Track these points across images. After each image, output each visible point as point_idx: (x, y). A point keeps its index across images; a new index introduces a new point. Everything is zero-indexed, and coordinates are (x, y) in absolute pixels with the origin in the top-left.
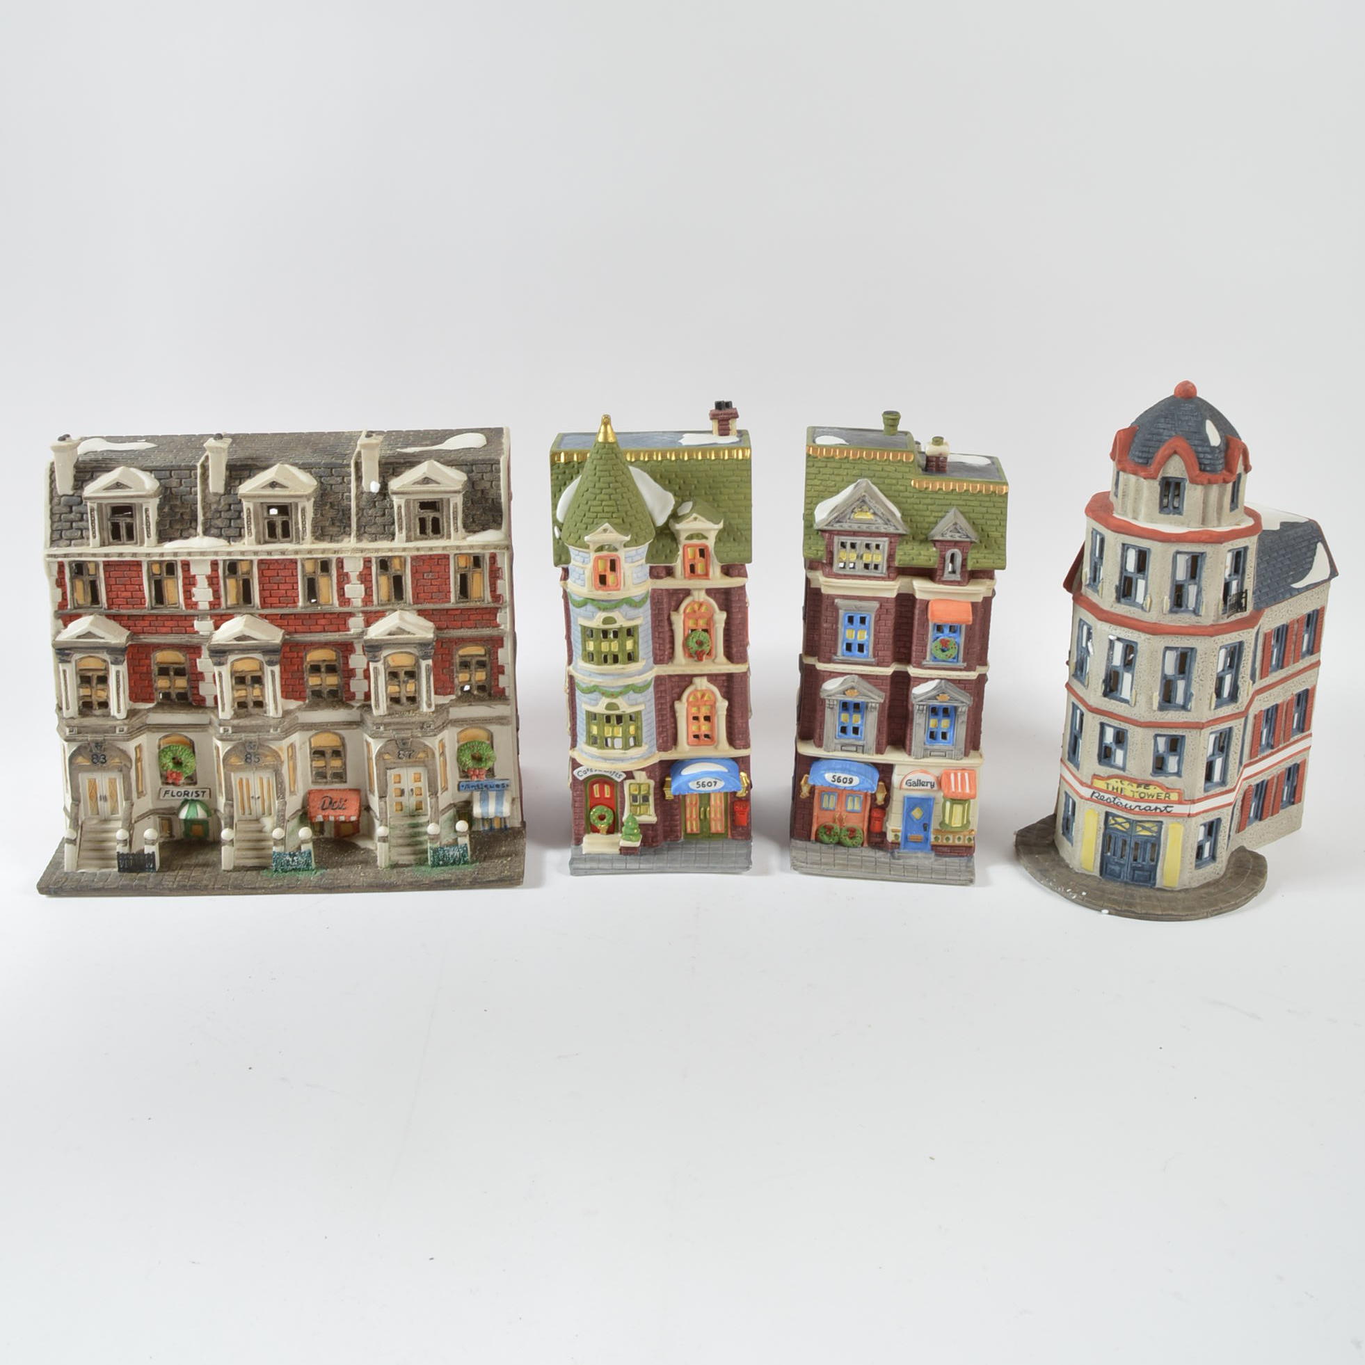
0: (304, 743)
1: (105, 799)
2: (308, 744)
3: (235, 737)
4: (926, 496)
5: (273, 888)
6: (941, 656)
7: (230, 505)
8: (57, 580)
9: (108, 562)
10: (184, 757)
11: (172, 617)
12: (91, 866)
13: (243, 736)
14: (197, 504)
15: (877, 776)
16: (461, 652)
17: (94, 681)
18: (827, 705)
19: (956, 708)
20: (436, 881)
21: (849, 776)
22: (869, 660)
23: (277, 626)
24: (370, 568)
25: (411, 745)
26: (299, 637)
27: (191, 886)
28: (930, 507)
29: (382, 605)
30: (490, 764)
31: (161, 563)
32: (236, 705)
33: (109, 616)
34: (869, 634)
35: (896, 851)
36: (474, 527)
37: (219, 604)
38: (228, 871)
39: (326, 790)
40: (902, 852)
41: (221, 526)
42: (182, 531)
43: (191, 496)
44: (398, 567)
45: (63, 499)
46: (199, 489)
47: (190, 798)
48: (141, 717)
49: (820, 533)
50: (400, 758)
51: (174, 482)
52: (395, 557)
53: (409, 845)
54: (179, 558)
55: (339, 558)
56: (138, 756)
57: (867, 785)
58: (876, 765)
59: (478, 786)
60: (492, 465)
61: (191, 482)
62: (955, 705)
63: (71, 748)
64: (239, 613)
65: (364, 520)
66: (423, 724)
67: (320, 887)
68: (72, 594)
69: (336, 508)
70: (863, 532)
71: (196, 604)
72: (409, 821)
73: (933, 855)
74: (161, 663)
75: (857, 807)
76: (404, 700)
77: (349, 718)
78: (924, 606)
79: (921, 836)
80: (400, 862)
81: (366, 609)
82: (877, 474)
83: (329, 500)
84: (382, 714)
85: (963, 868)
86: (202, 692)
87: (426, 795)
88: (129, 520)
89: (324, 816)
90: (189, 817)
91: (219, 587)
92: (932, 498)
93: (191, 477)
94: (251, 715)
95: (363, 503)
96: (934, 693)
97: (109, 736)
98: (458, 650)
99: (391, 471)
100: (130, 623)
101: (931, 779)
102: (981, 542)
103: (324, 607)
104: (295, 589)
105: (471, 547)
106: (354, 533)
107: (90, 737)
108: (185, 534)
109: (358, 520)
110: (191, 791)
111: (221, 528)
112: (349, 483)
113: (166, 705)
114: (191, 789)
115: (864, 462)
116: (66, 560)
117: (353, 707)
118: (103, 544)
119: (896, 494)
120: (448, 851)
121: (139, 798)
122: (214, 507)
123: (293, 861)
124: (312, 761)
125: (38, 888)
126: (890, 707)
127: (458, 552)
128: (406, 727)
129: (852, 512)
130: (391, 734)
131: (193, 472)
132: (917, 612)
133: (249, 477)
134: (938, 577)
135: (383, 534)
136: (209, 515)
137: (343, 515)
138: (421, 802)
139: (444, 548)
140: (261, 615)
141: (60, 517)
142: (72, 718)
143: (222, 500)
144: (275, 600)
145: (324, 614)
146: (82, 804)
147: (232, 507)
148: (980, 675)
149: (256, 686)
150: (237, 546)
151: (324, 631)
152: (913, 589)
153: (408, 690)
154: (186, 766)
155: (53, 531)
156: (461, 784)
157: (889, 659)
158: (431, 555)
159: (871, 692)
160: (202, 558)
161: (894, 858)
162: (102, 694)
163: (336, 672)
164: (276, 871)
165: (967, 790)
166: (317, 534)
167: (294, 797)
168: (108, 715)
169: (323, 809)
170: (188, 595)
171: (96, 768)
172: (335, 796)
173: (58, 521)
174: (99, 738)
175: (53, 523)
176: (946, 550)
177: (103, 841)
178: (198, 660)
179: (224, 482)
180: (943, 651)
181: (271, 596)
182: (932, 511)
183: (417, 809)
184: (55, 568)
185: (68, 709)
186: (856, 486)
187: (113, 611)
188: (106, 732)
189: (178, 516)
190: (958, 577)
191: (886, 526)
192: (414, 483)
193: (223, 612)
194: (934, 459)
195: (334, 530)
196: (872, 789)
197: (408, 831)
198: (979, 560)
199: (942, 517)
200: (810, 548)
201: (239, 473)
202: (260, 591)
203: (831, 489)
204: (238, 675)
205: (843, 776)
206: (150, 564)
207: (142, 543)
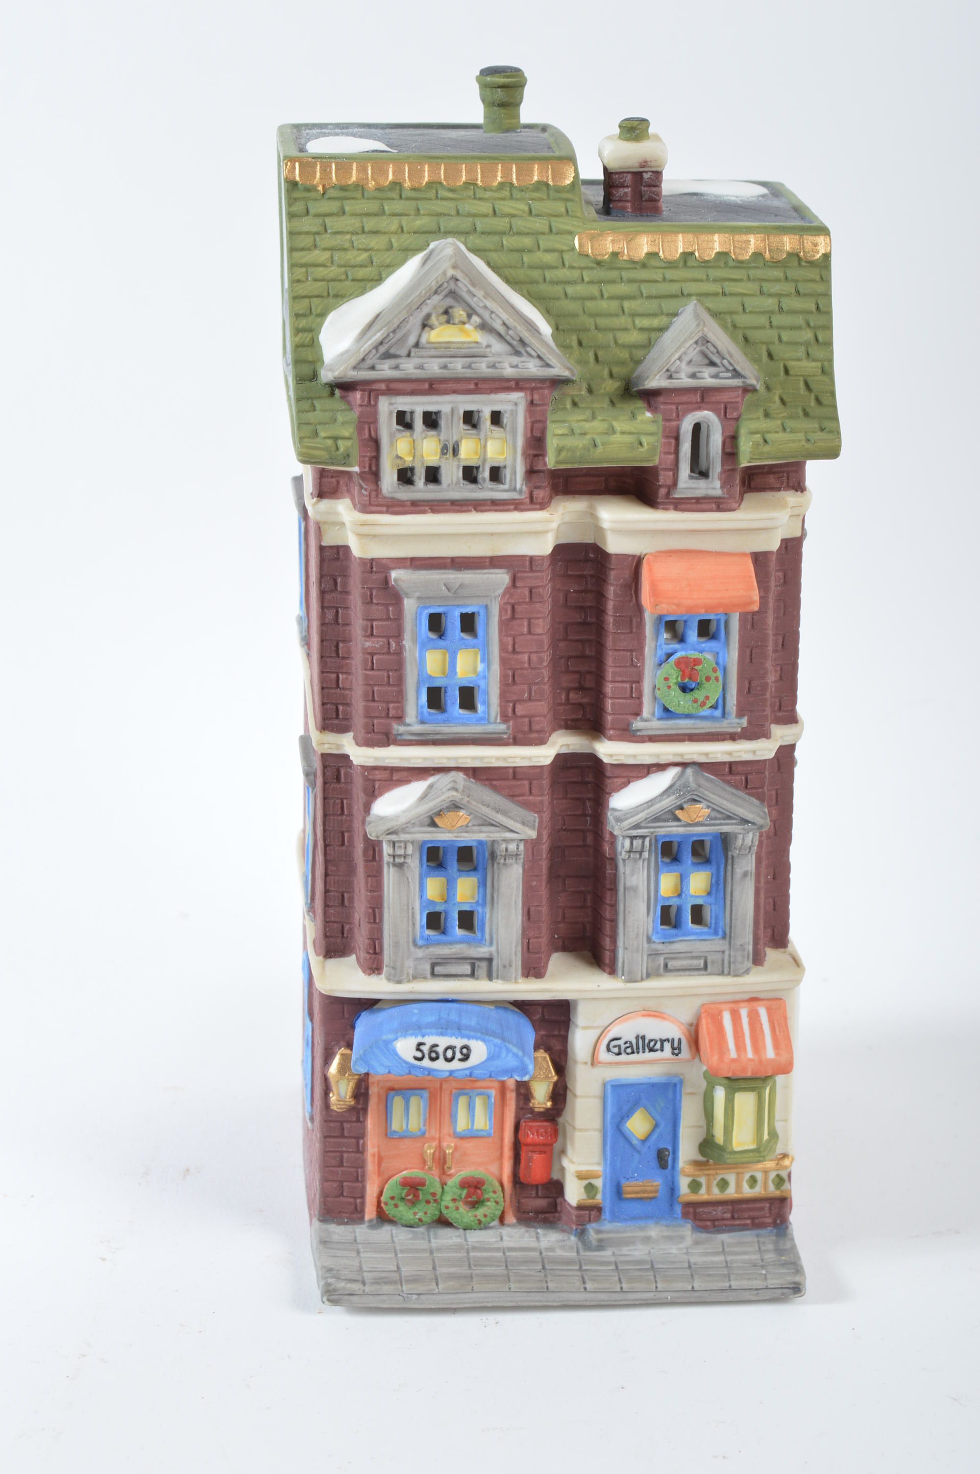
4: (614, 274)
6: (680, 702)
15: (530, 1035)
18: (386, 858)
19: (725, 840)
21: (458, 1042)
22: (491, 728)
28: (627, 304)
34: (486, 659)
35: (591, 1228)
40: (607, 1227)
49: (337, 392)
57: (509, 1061)
58: (523, 1006)
62: (725, 829)
70: (457, 380)
73: (687, 1230)
75: (482, 1121)
78: (627, 574)
79: (657, 1182)
82: (480, 224)
85: (770, 1257)
92: (631, 281)
96: (668, 802)
101: (674, 1031)
102: (768, 388)
115: (443, 193)
119: (536, 274)
126: (552, 850)
129: (424, 326)
132: (611, 591)
134: (663, 491)
148: (781, 748)
152: (599, 530)
157: (543, 723)
159: (505, 813)
161: (588, 1247)
165: (770, 1053)
176: (679, 418)
180: (684, 689)
182: (634, 315)
186: (425, 262)
190: (713, 487)
191: (515, 360)
194: (629, 178)
196: (524, 1070)
198: (769, 437)
199: (662, 330)
200: (316, 434)
203: (361, 273)
205: (443, 1042)
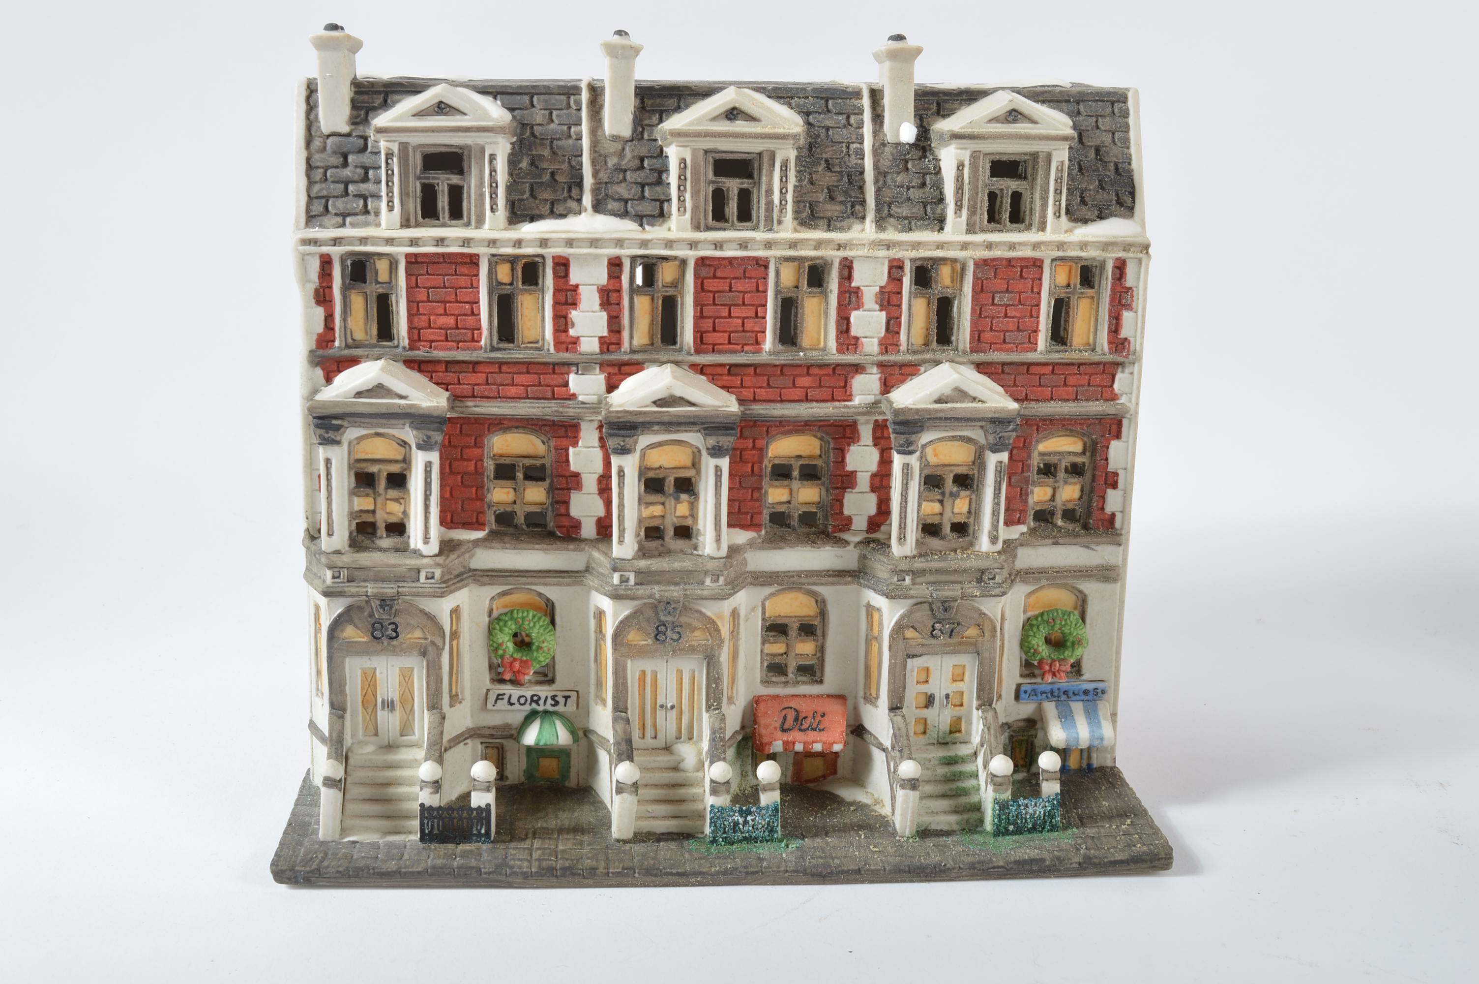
0: (753, 609)
1: (389, 705)
2: (760, 610)
3: (640, 592)
5: (718, 873)
7: (642, 160)
8: (317, 291)
9: (416, 255)
10: (537, 631)
11: (528, 366)
12: (367, 829)
13: (656, 590)
14: (581, 156)
16: (1042, 447)
17: (382, 483)
20: (1017, 862)
23: (722, 387)
24: (900, 280)
25: (956, 613)
26: (759, 409)
27: (564, 869)
29: (915, 352)
30: (1079, 651)
31: (512, 260)
32: (642, 534)
33: (410, 363)
36: (1084, 212)
37: (619, 344)
38: (625, 842)
39: (787, 696)
41: (626, 195)
42: (552, 204)
43: (571, 142)
44: (947, 281)
45: (330, 141)
46: (585, 128)
47: (541, 708)
48: (463, 554)
50: (933, 637)
51: (539, 115)
52: (944, 260)
53: (944, 796)
54: (550, 252)
55: (846, 259)
56: (454, 628)
59: (1052, 692)
60: (1113, 103)
61: (569, 115)
63: (330, 611)
64: (654, 362)
65: (888, 194)
66: (983, 573)
67: (805, 873)
68: (344, 319)
69: (837, 169)
71: (576, 341)
72: (941, 753)
74: (501, 456)
76: (947, 529)
77: (839, 565)
80: (933, 827)
81: (886, 358)
83: (824, 156)
84: (909, 554)
86: (574, 512)
87: (971, 706)
88: (455, 179)
89: (786, 744)
90: (542, 743)
91: (620, 310)
93: (569, 106)
94: (669, 552)
95: (885, 163)
97: (407, 587)
98: (1038, 442)
99: (934, 107)
100: (450, 377)
103: (809, 354)
104: (760, 317)
105: (1084, 245)
106: (870, 216)
107: (371, 589)
108: (559, 209)
109: (878, 191)
110: (543, 695)
111: (626, 201)
112: (860, 125)
113: (505, 534)
114: (544, 691)
116: (335, 251)
117: (847, 543)
118: (406, 224)
120: (1026, 806)
121: (451, 706)
122: (612, 162)
123: (746, 822)
124: (763, 643)
125: (273, 872)
127: (1060, 254)
128: (956, 577)
130: (923, 590)
131: (572, 98)
133: (678, 109)
135: (922, 219)
136: (604, 176)
137: (850, 182)
138: (959, 719)
139: (1036, 246)
140: (693, 366)
141: (325, 174)
142: (338, 552)
143: (627, 149)
144: (722, 338)
145: (809, 367)
146: (348, 716)
147: (646, 163)
149: (684, 496)
150: (655, 232)
151: (807, 399)
153: (956, 510)
154: (539, 648)
155: (310, 198)
156: (1023, 688)
158: (1009, 260)
160: (592, 251)
162: (395, 508)
163: (819, 479)
164: (714, 841)
166: (804, 215)
167: (733, 706)
168: (403, 549)
169: (784, 731)
170: (562, 323)
171: (379, 647)
172: (805, 707)
173: (321, 182)
174: (389, 589)
175: (311, 183)
177: (388, 784)
178: (571, 450)
179: (631, 117)
181: (714, 330)
183: (951, 732)
184: (315, 266)
185: (330, 534)
187: (420, 354)
188: (400, 579)
189: (546, 178)
192: (990, 121)
193: (626, 357)
195: (833, 209)
197: (942, 771)
201: (658, 101)
202: (696, 318)
204: (651, 475)
206: (496, 260)
207: (480, 222)
